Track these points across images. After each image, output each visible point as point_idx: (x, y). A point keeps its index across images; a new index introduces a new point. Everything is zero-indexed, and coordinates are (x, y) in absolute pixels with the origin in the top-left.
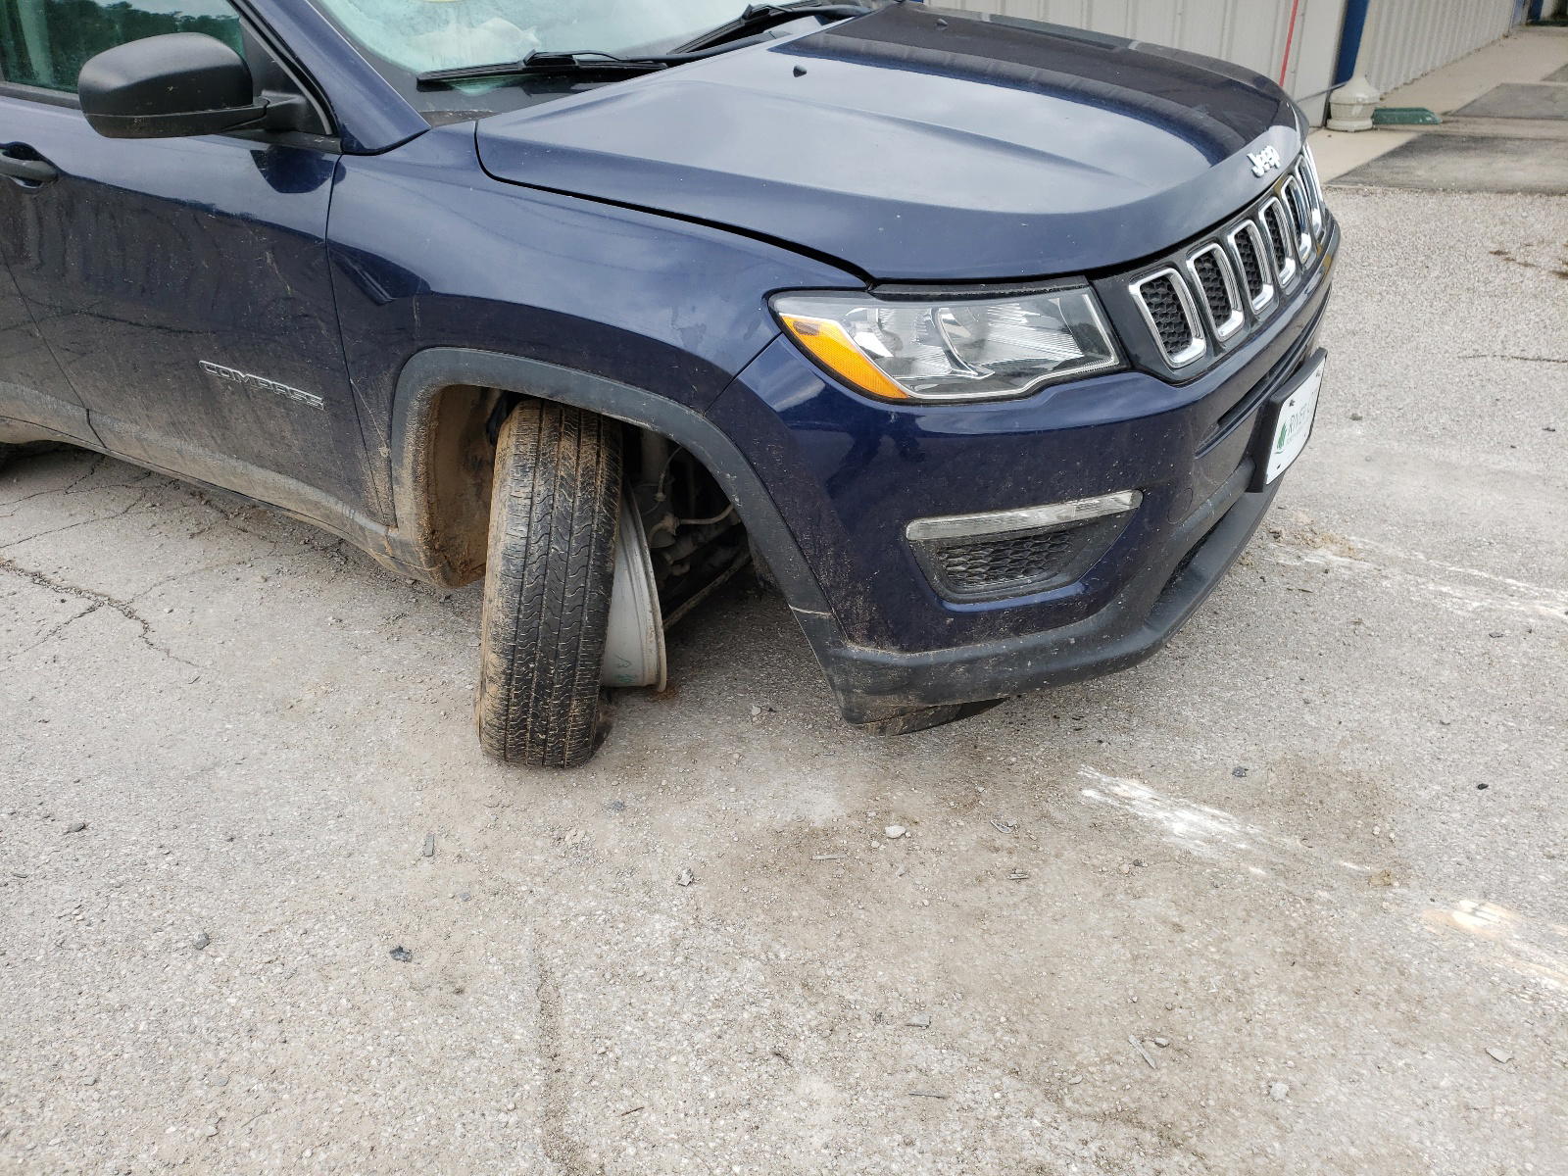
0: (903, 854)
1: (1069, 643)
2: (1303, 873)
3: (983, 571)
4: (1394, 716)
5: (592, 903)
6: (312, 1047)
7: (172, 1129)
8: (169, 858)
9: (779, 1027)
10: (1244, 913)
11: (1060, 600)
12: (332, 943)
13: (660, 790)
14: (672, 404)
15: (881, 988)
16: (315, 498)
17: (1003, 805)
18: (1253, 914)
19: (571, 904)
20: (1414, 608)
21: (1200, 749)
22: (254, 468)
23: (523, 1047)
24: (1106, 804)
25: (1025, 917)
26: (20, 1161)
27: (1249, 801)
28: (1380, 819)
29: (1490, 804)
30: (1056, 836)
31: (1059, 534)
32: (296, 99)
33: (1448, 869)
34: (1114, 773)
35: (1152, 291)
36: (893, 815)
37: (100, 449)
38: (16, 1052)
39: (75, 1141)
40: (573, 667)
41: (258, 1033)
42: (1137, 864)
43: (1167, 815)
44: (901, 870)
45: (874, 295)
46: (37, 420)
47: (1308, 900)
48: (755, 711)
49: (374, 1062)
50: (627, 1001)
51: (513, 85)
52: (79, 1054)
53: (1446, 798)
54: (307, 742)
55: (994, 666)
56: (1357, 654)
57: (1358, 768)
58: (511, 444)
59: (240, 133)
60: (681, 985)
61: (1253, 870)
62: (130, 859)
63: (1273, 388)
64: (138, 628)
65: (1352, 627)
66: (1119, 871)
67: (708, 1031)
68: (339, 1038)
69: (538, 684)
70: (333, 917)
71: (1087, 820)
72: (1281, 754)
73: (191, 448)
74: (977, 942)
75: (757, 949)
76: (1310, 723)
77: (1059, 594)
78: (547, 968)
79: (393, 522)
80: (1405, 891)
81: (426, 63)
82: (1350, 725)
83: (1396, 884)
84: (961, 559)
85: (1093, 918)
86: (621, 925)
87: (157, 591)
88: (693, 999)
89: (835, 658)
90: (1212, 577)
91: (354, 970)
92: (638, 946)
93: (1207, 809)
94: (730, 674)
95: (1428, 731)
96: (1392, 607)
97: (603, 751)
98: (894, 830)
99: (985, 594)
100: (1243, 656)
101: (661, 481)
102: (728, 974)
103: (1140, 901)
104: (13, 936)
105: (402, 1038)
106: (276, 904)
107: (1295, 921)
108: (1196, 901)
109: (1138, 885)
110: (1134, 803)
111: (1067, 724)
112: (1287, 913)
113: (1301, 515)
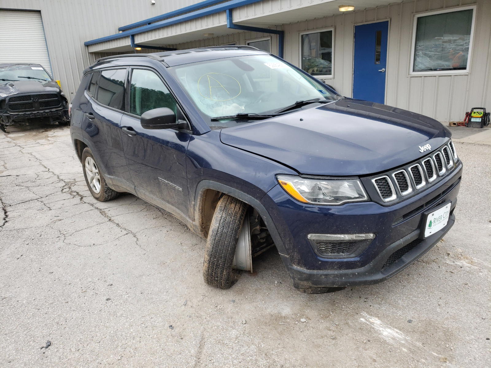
0: (304, 327)
1: (355, 274)
2: (419, 353)
3: (330, 250)
4: (467, 314)
5: (220, 324)
6: (146, 345)
7: (112, 356)
8: (127, 295)
9: (256, 363)
10: (396, 361)
11: (352, 261)
12: (157, 322)
13: (245, 299)
14: (253, 198)
15: (286, 359)
16: (179, 212)
17: (336, 319)
18: (399, 361)
19: (214, 323)
20: (487, 283)
21: (400, 313)
22: (167, 204)
23: (193, 355)
24: (366, 323)
25: (331, 349)
26: (80, 356)
27: (410, 330)
28: (450, 343)
29: (488, 344)
30: (348, 329)
31: (351, 243)
32: (185, 122)
33: (467, 361)
34: (371, 315)
35: (380, 181)
36: (304, 316)
37: (136, 195)
38: (85, 332)
39: (92, 354)
40: (225, 261)
41: (135, 339)
42: (369, 341)
43: (383, 329)
44: (301, 331)
45: (301, 177)
46: (125, 187)
47: (418, 361)
48: (276, 282)
49: (158, 351)
50: (220, 349)
51: (234, 120)
52: (98, 335)
53: (474, 340)
54: (165, 273)
55: (333, 277)
56: (462, 294)
57: (449, 327)
58: (220, 204)
59: (174, 128)
60: (235, 348)
61: (404, 349)
62: (119, 294)
63: (426, 210)
64: (135, 239)
65: (464, 285)
66: (363, 342)
67: (238, 361)
68: (152, 344)
69: (216, 265)
70: (159, 316)
71: (359, 326)
72: (425, 318)
73: (154, 197)
74: (315, 353)
75: (257, 343)
76: (438, 311)
77: (352, 260)
78: (204, 337)
79: (194, 220)
80: (450, 364)
81: (214, 115)
82: (451, 314)
83: (448, 362)
84: (324, 246)
85: (351, 353)
86: (225, 331)
87: (142, 231)
88: (237, 352)
89: (290, 268)
90: (407, 262)
91: (160, 329)
92: (227, 336)
93: (396, 330)
94: (273, 272)
95: (477, 320)
96: (480, 281)
97: (234, 286)
98: (303, 320)
99: (330, 256)
100: (424, 288)
101: (257, 217)
102: (247, 348)
103: (366, 351)
104: (92, 306)
105: (166, 347)
106: (147, 310)
107: (411, 366)
108: (383, 355)
109: (367, 347)
110: (374, 324)
111: (362, 300)
112: (410, 363)
113: (459, 249)
